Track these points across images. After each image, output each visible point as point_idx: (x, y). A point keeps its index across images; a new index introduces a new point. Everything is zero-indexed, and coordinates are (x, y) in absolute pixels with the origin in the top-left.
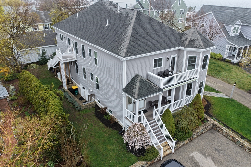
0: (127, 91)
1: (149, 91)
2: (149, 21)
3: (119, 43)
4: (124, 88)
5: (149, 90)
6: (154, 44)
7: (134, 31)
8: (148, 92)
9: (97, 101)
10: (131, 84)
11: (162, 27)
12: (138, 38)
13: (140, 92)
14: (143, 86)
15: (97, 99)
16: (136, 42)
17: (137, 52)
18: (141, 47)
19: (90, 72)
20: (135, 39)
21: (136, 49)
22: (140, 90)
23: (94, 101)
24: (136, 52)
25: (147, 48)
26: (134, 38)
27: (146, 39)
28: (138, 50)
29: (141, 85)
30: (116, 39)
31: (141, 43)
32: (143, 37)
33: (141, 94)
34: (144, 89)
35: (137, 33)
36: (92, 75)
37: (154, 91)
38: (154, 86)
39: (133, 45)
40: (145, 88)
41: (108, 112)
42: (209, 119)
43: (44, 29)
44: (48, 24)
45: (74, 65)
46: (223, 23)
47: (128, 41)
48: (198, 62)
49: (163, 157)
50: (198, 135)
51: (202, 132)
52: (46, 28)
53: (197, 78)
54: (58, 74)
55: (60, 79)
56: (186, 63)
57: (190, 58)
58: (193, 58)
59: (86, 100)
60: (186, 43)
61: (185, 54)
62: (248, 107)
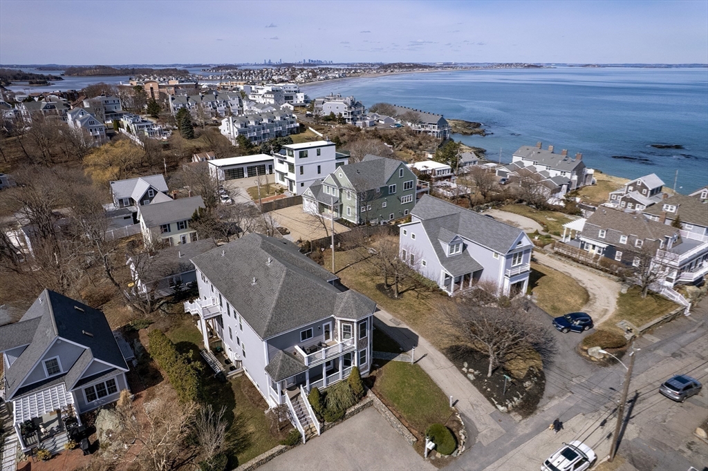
0: (269, 370)
3: (261, 317)
4: (267, 367)
5: (291, 369)
6: (300, 316)
8: (290, 371)
9: (245, 370)
10: (274, 362)
12: (282, 310)
14: (285, 365)
15: (245, 367)
16: (279, 315)
18: (284, 323)
19: (237, 335)
21: (278, 326)
22: (281, 371)
23: (242, 368)
25: (291, 322)
26: (277, 312)
27: (292, 310)
28: (280, 327)
29: (283, 365)
30: (260, 310)
31: (285, 317)
32: (288, 308)
33: (282, 374)
34: (286, 369)
35: (282, 304)
36: (238, 339)
37: (298, 369)
38: (297, 364)
39: (275, 321)
40: (287, 367)
41: (255, 385)
42: (370, 394)
43: (179, 229)
44: (185, 222)
45: (219, 318)
46: (437, 238)
47: (270, 316)
48: (353, 331)
49: (306, 441)
50: (352, 414)
51: (358, 411)
52: (182, 227)
53: (355, 348)
54: (199, 322)
55: (200, 330)
56: (341, 331)
57: (344, 326)
58: (347, 326)
59: (234, 364)
60: (339, 310)
61: (339, 322)
62: (430, 374)
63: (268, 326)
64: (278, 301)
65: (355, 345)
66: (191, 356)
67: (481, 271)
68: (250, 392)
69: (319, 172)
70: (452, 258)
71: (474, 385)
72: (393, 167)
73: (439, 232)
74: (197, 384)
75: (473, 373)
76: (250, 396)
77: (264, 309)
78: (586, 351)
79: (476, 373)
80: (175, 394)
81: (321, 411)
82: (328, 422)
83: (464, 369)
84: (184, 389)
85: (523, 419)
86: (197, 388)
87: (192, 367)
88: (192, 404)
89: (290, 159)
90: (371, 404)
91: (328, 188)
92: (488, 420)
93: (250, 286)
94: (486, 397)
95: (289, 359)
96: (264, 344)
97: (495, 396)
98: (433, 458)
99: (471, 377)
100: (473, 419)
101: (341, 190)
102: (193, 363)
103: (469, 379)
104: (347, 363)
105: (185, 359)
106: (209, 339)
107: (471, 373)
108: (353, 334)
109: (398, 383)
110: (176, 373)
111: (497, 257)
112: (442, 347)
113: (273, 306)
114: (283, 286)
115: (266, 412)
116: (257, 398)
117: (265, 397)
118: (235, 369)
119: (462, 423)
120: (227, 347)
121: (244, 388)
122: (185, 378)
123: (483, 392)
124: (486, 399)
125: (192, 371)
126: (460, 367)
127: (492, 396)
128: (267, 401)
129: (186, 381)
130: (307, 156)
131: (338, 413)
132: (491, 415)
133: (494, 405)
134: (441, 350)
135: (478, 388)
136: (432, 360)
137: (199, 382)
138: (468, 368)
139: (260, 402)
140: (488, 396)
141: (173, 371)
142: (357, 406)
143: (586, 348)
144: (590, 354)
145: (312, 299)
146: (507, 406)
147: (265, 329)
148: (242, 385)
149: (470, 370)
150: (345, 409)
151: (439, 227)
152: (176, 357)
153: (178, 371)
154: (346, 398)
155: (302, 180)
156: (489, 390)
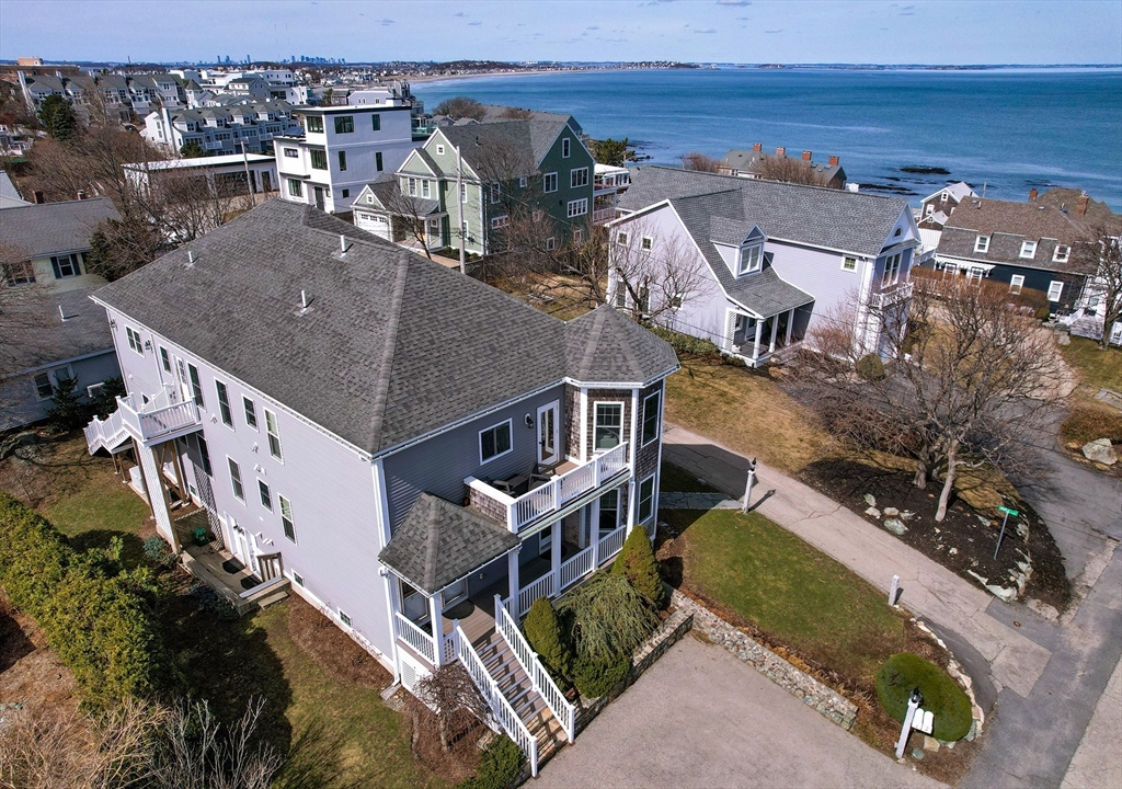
0: (396, 560)
1: (471, 551)
2: (454, 292)
3: (351, 390)
4: (385, 549)
5: (470, 547)
6: (474, 381)
7: (403, 342)
8: (468, 555)
9: (292, 579)
10: (409, 530)
11: (499, 310)
12: (419, 365)
13: (439, 561)
14: (450, 536)
15: (293, 571)
16: (412, 381)
17: (420, 422)
18: (430, 402)
19: (258, 478)
20: (407, 374)
21: (415, 413)
22: (441, 556)
23: (283, 576)
24: (414, 423)
25: (451, 399)
26: (403, 370)
27: (447, 365)
28: (422, 415)
29: (444, 536)
30: (342, 374)
31: (432, 386)
32: (435, 360)
33: (446, 567)
34: (455, 549)
35: (412, 347)
36: (264, 488)
37: (489, 547)
38: (487, 531)
39: (401, 397)
40: (457, 542)
41: (337, 619)
42: (679, 600)
43: (58, 276)
44: (74, 257)
45: (194, 444)
46: (708, 238)
47: (381, 384)
48: (628, 422)
49: (540, 767)
50: (648, 663)
51: (660, 650)
52: (67, 272)
53: (632, 474)
54: (134, 472)
55: (140, 491)
56: (590, 426)
57: (600, 409)
58: (609, 409)
59: (253, 569)
60: (586, 361)
61: (583, 399)
62: (798, 532)
63: (384, 413)
64: (398, 339)
65: (631, 465)
66: (116, 556)
67: (810, 306)
68: (322, 641)
69: (380, 168)
70: (745, 281)
71: (911, 545)
72: (550, 135)
73: (709, 225)
74: (144, 636)
75: (898, 517)
76: (323, 654)
77: (356, 369)
78: (1080, 451)
79: (906, 515)
80: (69, 680)
81: (565, 669)
82: (590, 696)
83: (871, 511)
84: (97, 660)
85: (1061, 613)
86: (148, 649)
87: (122, 585)
88: (134, 709)
89: (312, 138)
90: (687, 627)
91: (412, 184)
92: (991, 625)
93: (291, 319)
94: (953, 569)
95: (459, 517)
96: (374, 473)
97: (975, 564)
98: (918, 755)
99: (900, 527)
100: (958, 629)
101: (443, 185)
102: (123, 575)
103: (892, 533)
104: (608, 521)
105: (94, 565)
106: (171, 511)
107: (892, 517)
108: (627, 431)
109: (735, 562)
110: (65, 611)
111: (852, 267)
112: (794, 468)
113: (387, 353)
114: (405, 300)
115: (387, 694)
116: (347, 656)
117: (374, 649)
118: (258, 583)
119: (940, 642)
120: (225, 523)
121: (299, 631)
122: (98, 623)
123: (942, 558)
124: (955, 577)
125: (123, 599)
126: (860, 509)
127: (968, 564)
128: (385, 661)
129: (104, 630)
130: (351, 131)
131: (615, 665)
132: (988, 611)
133: (981, 587)
134: (794, 475)
135: (923, 551)
136: (786, 499)
137: (150, 629)
138: (880, 507)
139: (362, 667)
140: (959, 567)
141: (54, 610)
142: (657, 639)
143: (1074, 445)
144: (1089, 456)
145: (499, 334)
146: (1015, 585)
147: (374, 422)
148: (291, 625)
149: (888, 511)
150: (629, 652)
151: (708, 216)
152: (64, 563)
153: (74, 603)
154: (628, 619)
155: (344, 184)
156: (954, 551)
